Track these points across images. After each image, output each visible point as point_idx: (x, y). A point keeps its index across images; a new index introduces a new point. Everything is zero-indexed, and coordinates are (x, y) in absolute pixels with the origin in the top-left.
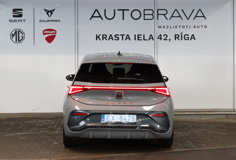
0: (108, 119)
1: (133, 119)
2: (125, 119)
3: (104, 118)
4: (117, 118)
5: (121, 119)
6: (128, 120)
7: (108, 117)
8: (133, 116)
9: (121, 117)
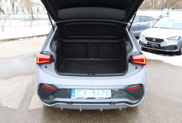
0: (79, 94)
1: (108, 94)
2: (98, 94)
3: (75, 93)
4: (89, 93)
5: (94, 94)
6: (102, 96)
7: (79, 92)
8: (107, 91)
9: (94, 92)
